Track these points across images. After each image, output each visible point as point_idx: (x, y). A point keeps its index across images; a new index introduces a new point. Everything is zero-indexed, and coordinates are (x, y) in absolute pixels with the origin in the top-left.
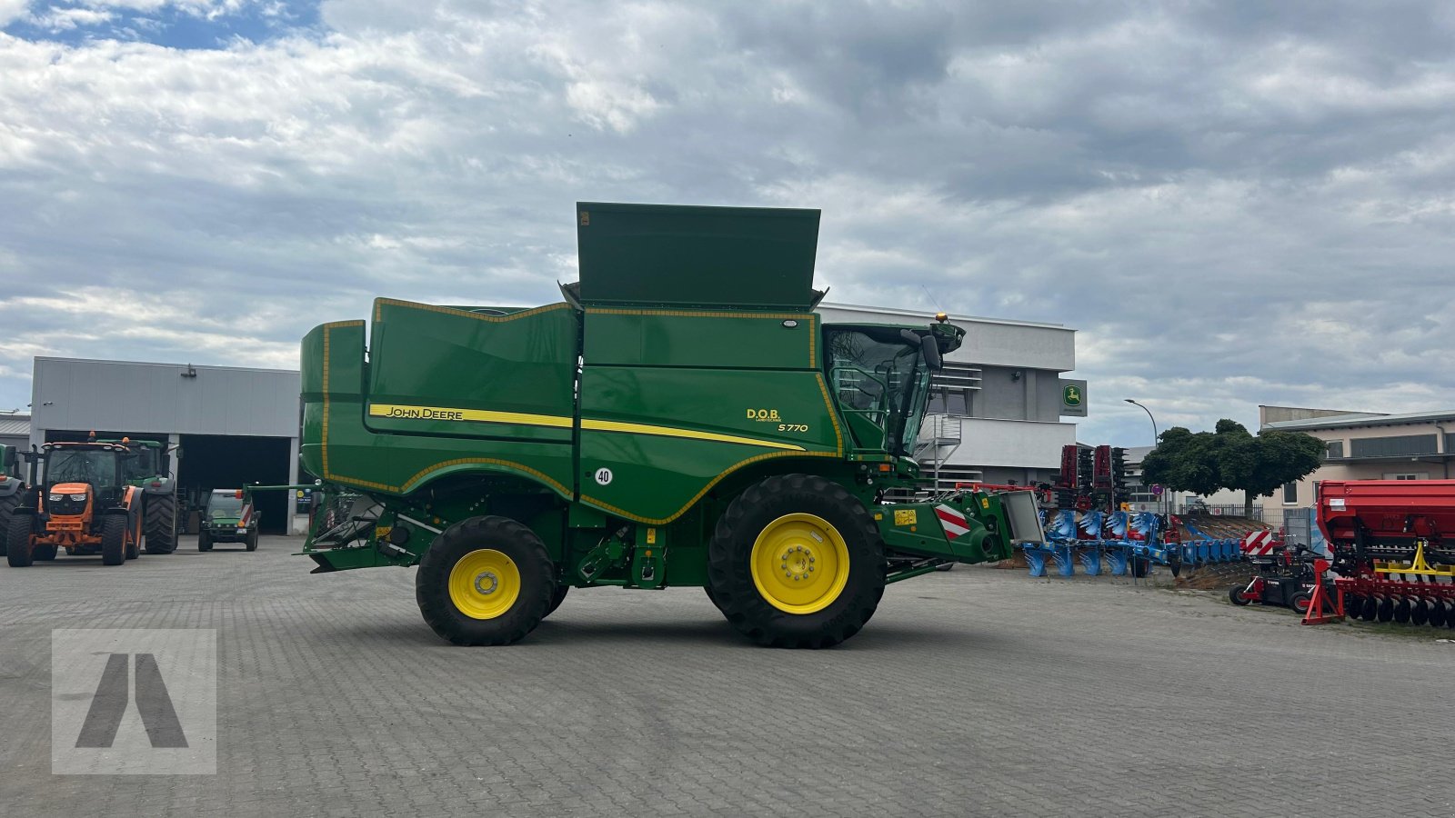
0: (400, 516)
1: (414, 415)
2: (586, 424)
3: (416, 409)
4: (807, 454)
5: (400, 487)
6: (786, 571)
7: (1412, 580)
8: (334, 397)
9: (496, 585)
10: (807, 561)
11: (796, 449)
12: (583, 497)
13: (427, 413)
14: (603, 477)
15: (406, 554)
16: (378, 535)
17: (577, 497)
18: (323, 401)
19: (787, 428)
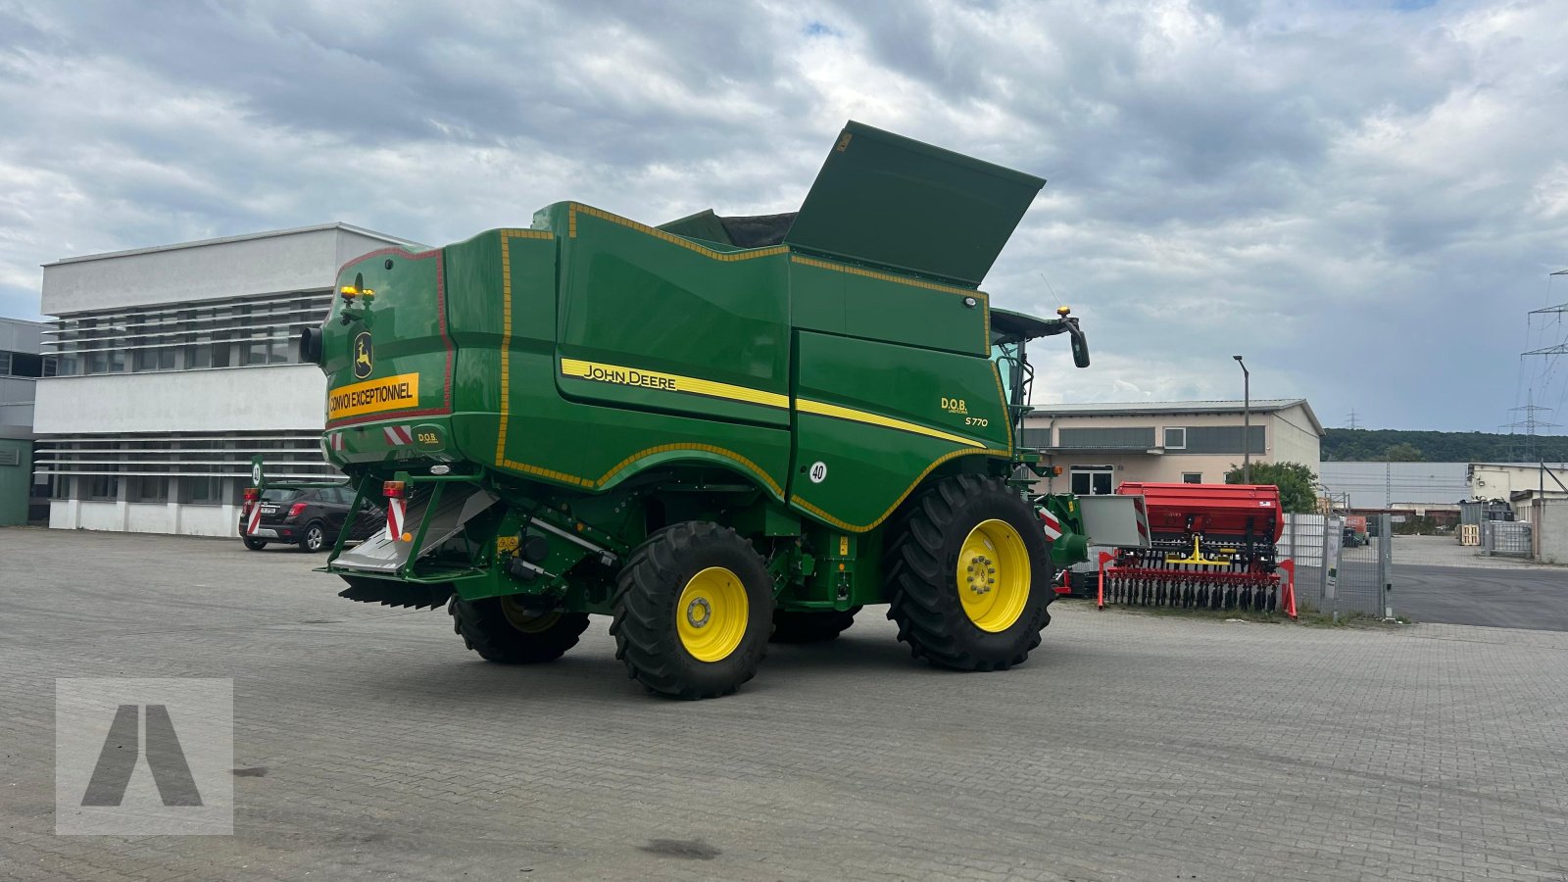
0: (534, 520)
1: (619, 380)
2: (803, 405)
3: (621, 370)
4: (987, 452)
5: (595, 480)
6: (970, 584)
7: (1191, 569)
8: (518, 344)
9: (709, 614)
10: (986, 573)
11: (977, 445)
12: (794, 497)
13: (635, 378)
14: (818, 472)
15: (544, 575)
16: (500, 549)
17: (787, 497)
18: (500, 348)
19: (972, 421)
